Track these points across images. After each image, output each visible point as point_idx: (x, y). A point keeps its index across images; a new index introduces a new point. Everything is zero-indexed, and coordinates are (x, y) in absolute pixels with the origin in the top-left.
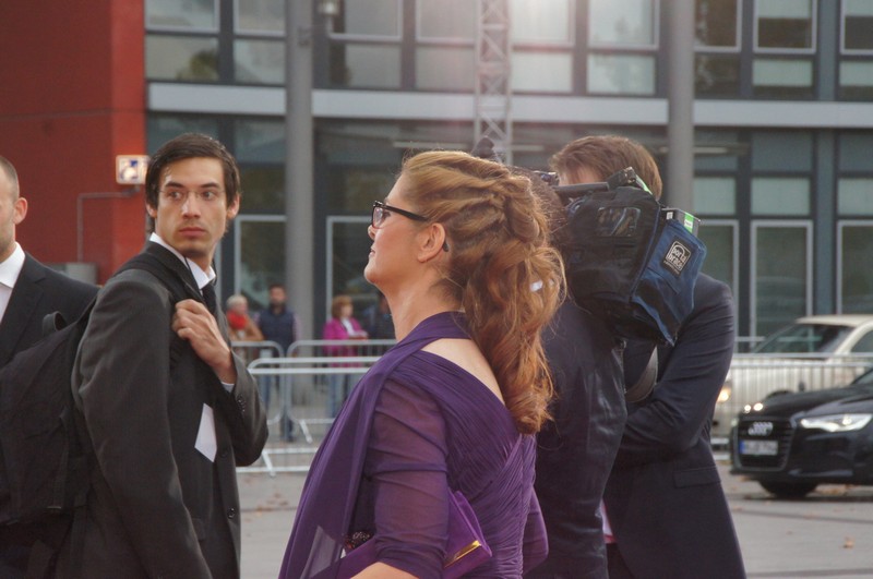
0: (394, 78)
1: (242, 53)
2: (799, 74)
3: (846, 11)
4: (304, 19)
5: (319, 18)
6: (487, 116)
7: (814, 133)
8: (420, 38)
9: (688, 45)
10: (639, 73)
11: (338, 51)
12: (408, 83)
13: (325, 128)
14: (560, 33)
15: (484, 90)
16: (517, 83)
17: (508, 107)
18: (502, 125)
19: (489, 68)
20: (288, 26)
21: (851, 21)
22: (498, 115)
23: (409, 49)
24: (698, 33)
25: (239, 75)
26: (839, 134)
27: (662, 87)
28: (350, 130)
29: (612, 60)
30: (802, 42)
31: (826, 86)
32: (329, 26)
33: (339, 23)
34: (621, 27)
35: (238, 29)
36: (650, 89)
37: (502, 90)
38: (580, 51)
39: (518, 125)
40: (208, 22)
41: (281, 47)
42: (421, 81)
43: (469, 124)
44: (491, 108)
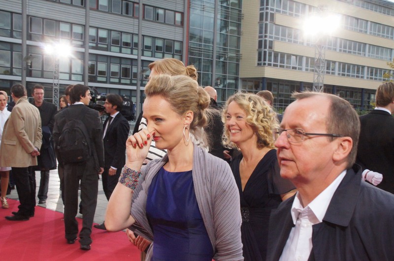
0: (40, 76)
1: (14, 70)
2: (104, 79)
3: (111, 70)
4: (25, 65)
5: (27, 65)
6: (55, 83)
7: (106, 88)
8: (44, 70)
9: (87, 74)
10: (80, 78)
11: (31, 71)
12: (42, 77)
13: (28, 83)
14: (67, 70)
15: (55, 79)
16: (60, 78)
17: (59, 81)
18: (58, 84)
19: (56, 75)
20: (22, 66)
21: (112, 72)
22: (57, 83)
23: (42, 71)
24: (89, 73)
25: (13, 74)
26: (110, 89)
27: (83, 80)
28: (33, 84)
29: (75, 75)
30: (105, 75)
31: (108, 82)
32: (29, 67)
33: (31, 67)
34: (76, 71)
35: (14, 67)
36: (81, 80)
37: (58, 79)
38: (71, 74)
39: (60, 84)
40: (8, 65)
41: (21, 70)
42: (44, 76)
43: (52, 84)
44: (56, 81)
